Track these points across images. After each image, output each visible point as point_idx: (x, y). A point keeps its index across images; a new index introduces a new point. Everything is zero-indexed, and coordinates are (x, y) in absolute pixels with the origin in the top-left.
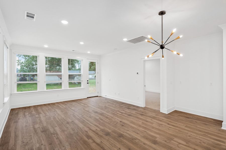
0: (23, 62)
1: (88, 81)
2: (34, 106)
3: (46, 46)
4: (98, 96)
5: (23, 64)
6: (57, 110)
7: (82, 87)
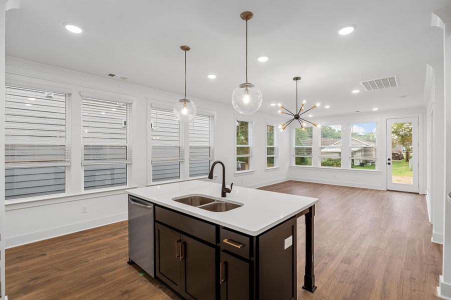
1: (389, 159)
4: (418, 193)
7: (377, 169)
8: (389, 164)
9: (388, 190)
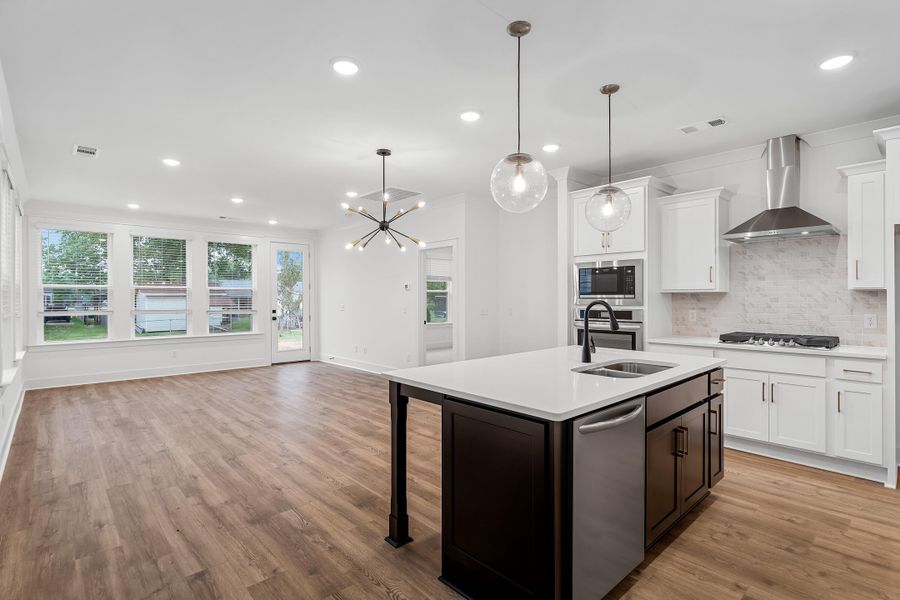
0: (57, 248)
1: (274, 312)
2: (98, 386)
3: (134, 206)
4: (309, 361)
5: (56, 255)
6: (165, 391)
7: (255, 330)
8: (274, 319)
9: (273, 364)
